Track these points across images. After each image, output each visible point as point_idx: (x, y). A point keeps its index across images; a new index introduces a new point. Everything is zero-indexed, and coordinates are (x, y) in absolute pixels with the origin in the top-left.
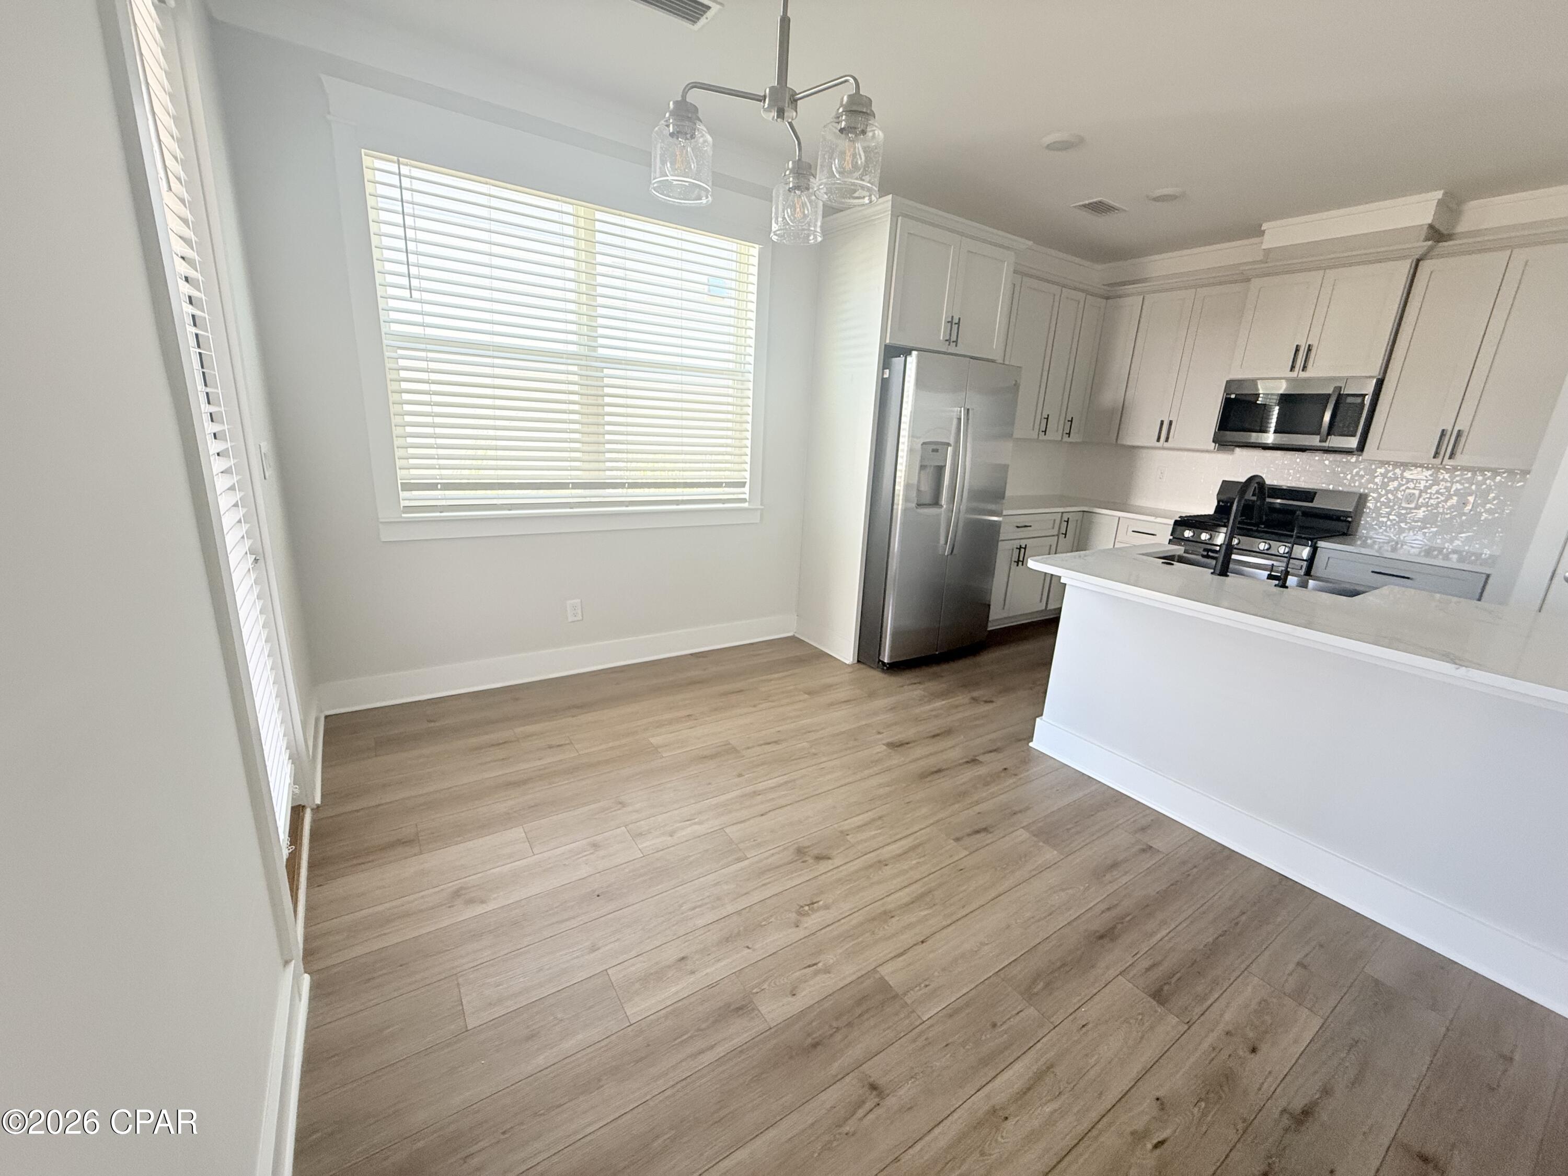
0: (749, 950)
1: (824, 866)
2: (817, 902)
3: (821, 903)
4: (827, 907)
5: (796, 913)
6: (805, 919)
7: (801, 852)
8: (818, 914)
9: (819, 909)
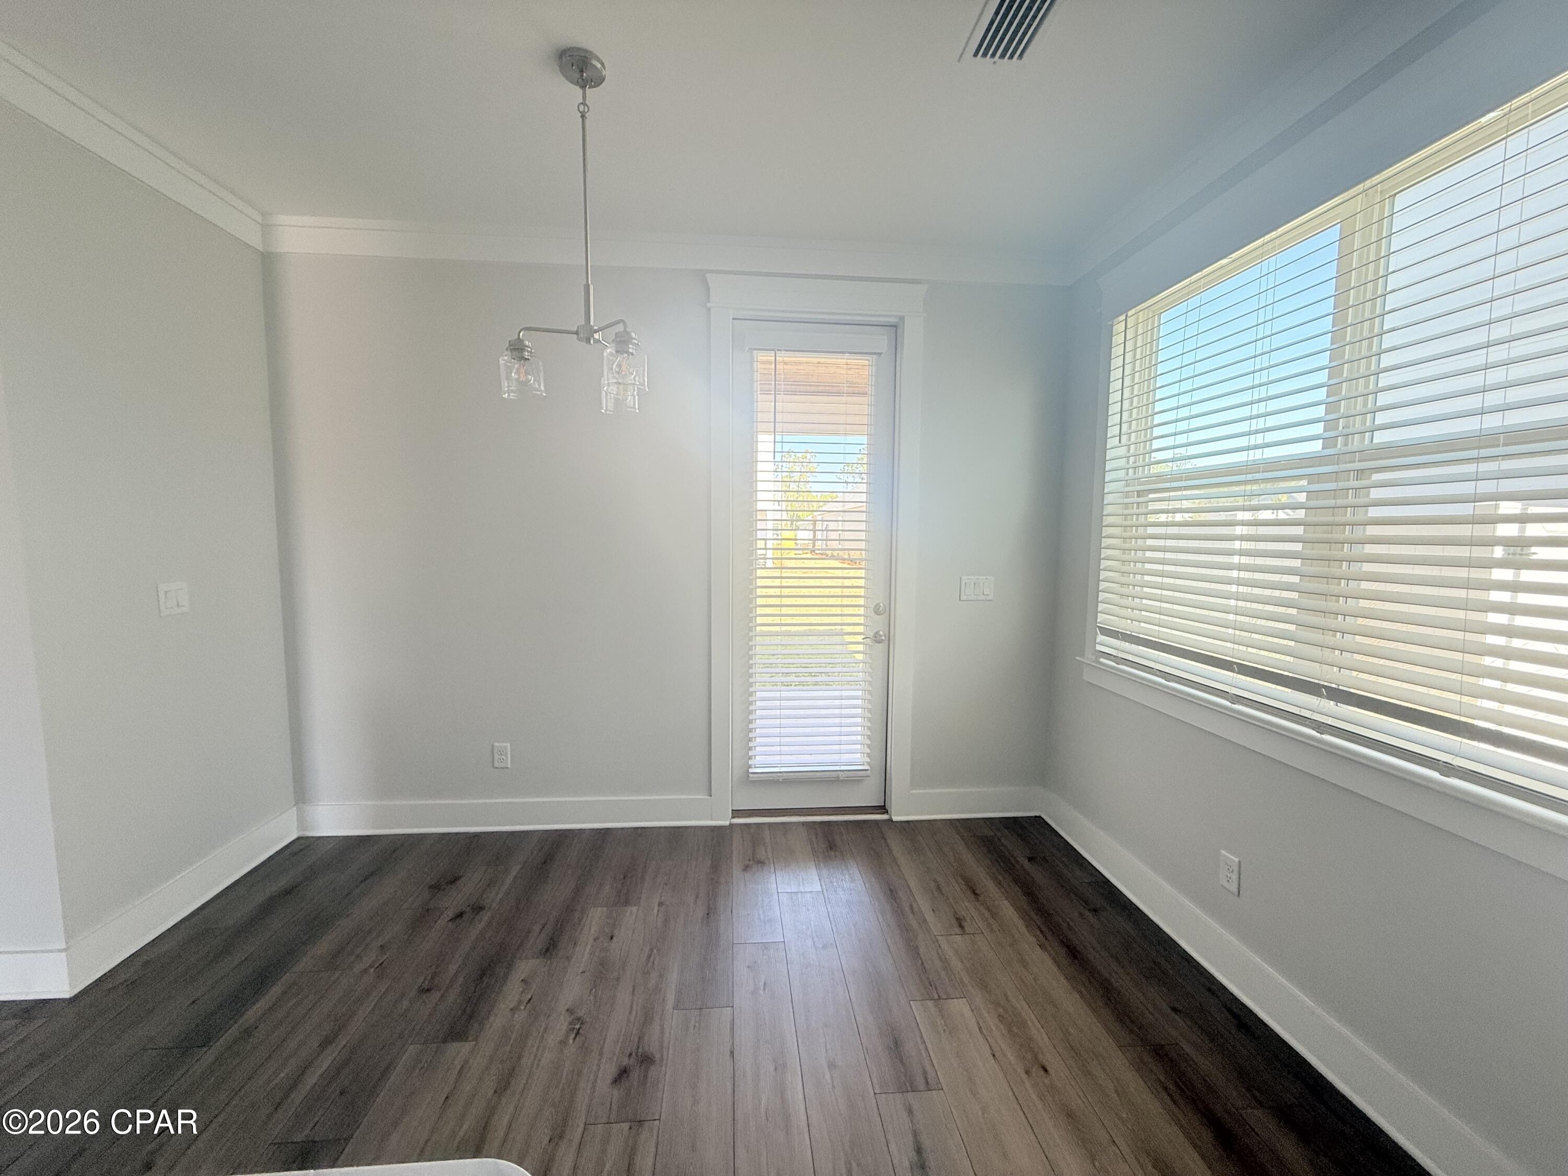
0: (580, 971)
1: (609, 1070)
2: (574, 1039)
3: (571, 1041)
4: (563, 1043)
5: (582, 1017)
6: (570, 1019)
7: (646, 1060)
8: (563, 1032)
9: (567, 1036)
